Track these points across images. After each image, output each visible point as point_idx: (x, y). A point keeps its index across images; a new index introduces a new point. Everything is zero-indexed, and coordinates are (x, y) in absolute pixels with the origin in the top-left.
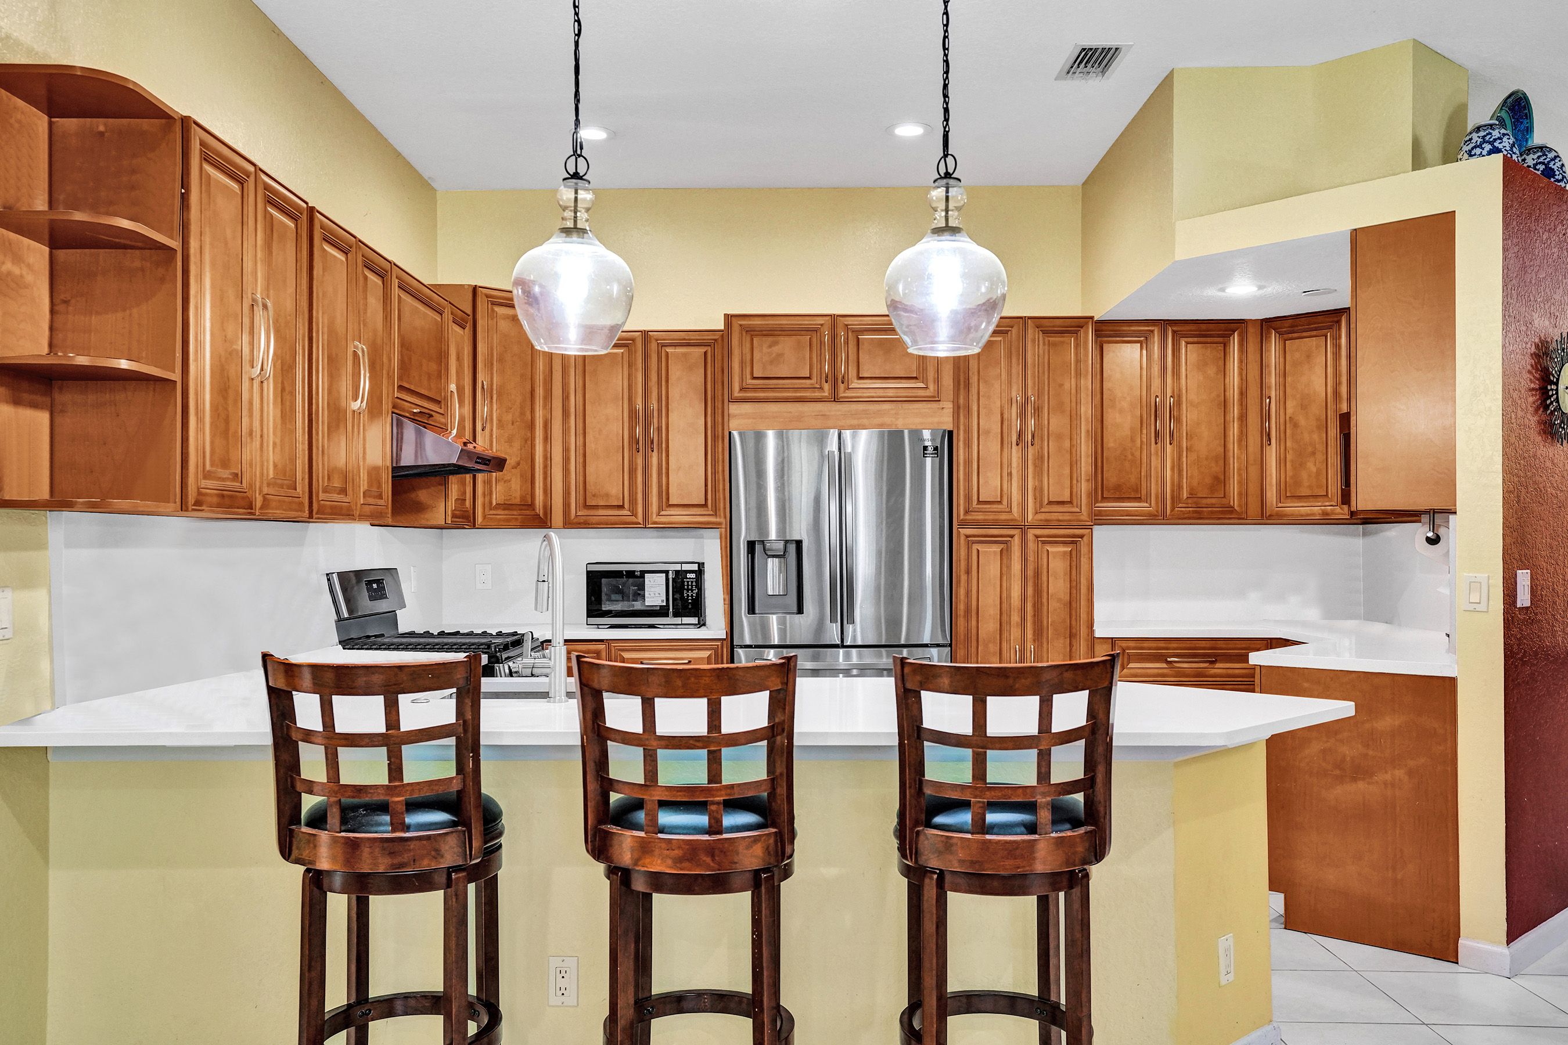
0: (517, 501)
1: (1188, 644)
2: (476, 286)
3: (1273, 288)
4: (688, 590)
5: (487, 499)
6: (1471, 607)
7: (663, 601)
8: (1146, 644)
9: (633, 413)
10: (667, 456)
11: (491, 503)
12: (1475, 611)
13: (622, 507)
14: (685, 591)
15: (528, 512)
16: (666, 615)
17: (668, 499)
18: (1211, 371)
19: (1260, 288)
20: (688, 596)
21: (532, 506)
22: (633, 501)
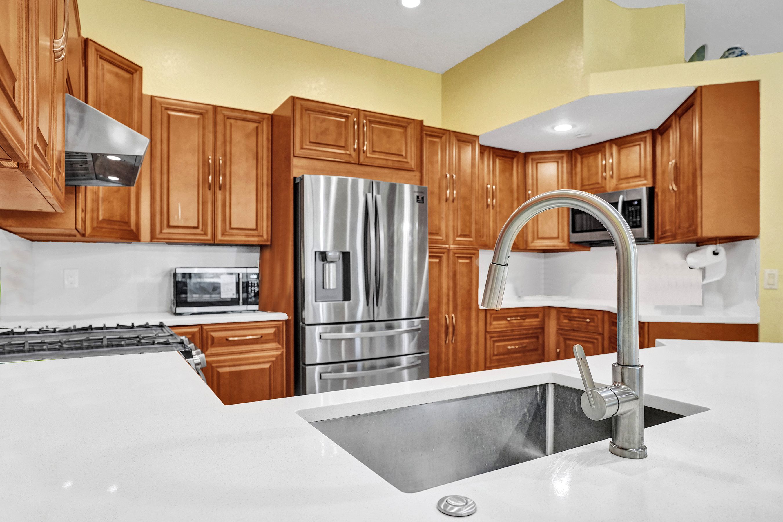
0: (118, 218)
1: (516, 311)
2: (87, 39)
3: (580, 128)
4: (251, 286)
5: (95, 215)
6: (768, 287)
7: (234, 294)
8: (511, 311)
9: (205, 162)
10: (230, 194)
11: (98, 217)
12: (771, 289)
13: (197, 228)
14: (250, 288)
15: (125, 228)
16: (238, 304)
17: (230, 224)
18: (507, 174)
19: (574, 126)
20: (252, 290)
21: (128, 223)
22: (205, 224)
